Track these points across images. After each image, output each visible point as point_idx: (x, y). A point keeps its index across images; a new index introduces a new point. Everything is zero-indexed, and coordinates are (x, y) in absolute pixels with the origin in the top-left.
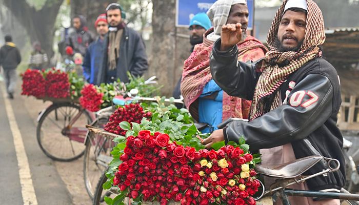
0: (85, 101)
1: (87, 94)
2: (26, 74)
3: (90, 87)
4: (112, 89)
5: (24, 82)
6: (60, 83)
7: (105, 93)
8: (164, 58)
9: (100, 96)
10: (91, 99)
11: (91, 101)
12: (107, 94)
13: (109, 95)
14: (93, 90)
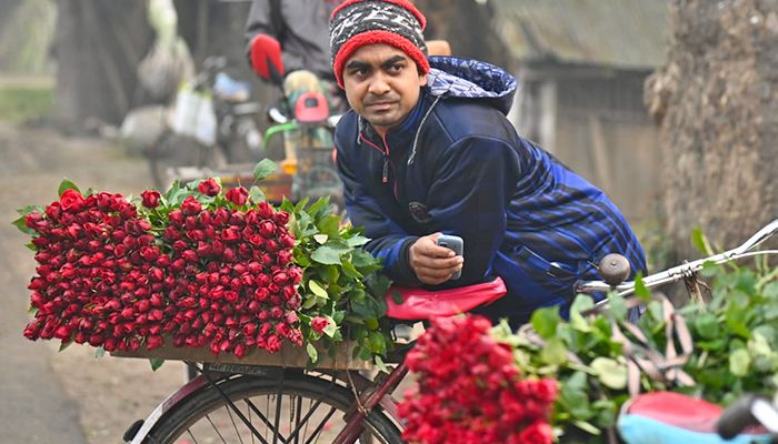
0: (436, 422)
1: (449, 379)
2: (54, 215)
3: (468, 335)
4: (604, 350)
5: (46, 266)
6: (246, 271)
7: (565, 372)
8: (742, 76)
9: (540, 394)
10: (474, 414)
11: (475, 425)
12: (577, 381)
13: (594, 389)
14: (487, 355)
